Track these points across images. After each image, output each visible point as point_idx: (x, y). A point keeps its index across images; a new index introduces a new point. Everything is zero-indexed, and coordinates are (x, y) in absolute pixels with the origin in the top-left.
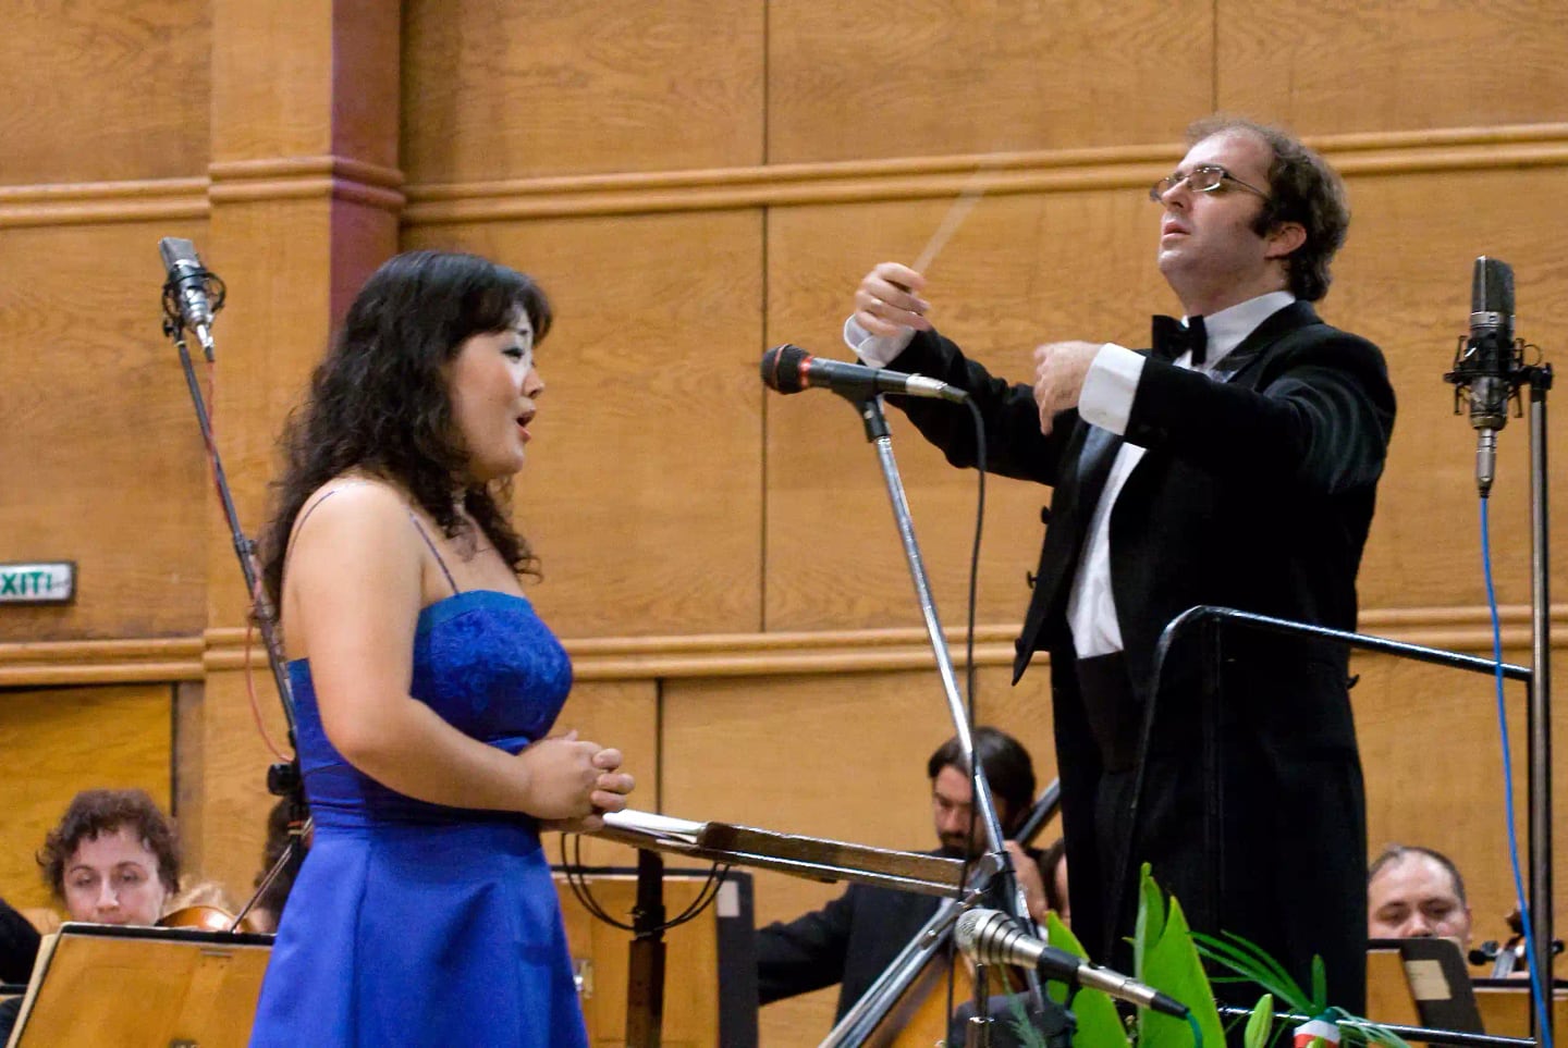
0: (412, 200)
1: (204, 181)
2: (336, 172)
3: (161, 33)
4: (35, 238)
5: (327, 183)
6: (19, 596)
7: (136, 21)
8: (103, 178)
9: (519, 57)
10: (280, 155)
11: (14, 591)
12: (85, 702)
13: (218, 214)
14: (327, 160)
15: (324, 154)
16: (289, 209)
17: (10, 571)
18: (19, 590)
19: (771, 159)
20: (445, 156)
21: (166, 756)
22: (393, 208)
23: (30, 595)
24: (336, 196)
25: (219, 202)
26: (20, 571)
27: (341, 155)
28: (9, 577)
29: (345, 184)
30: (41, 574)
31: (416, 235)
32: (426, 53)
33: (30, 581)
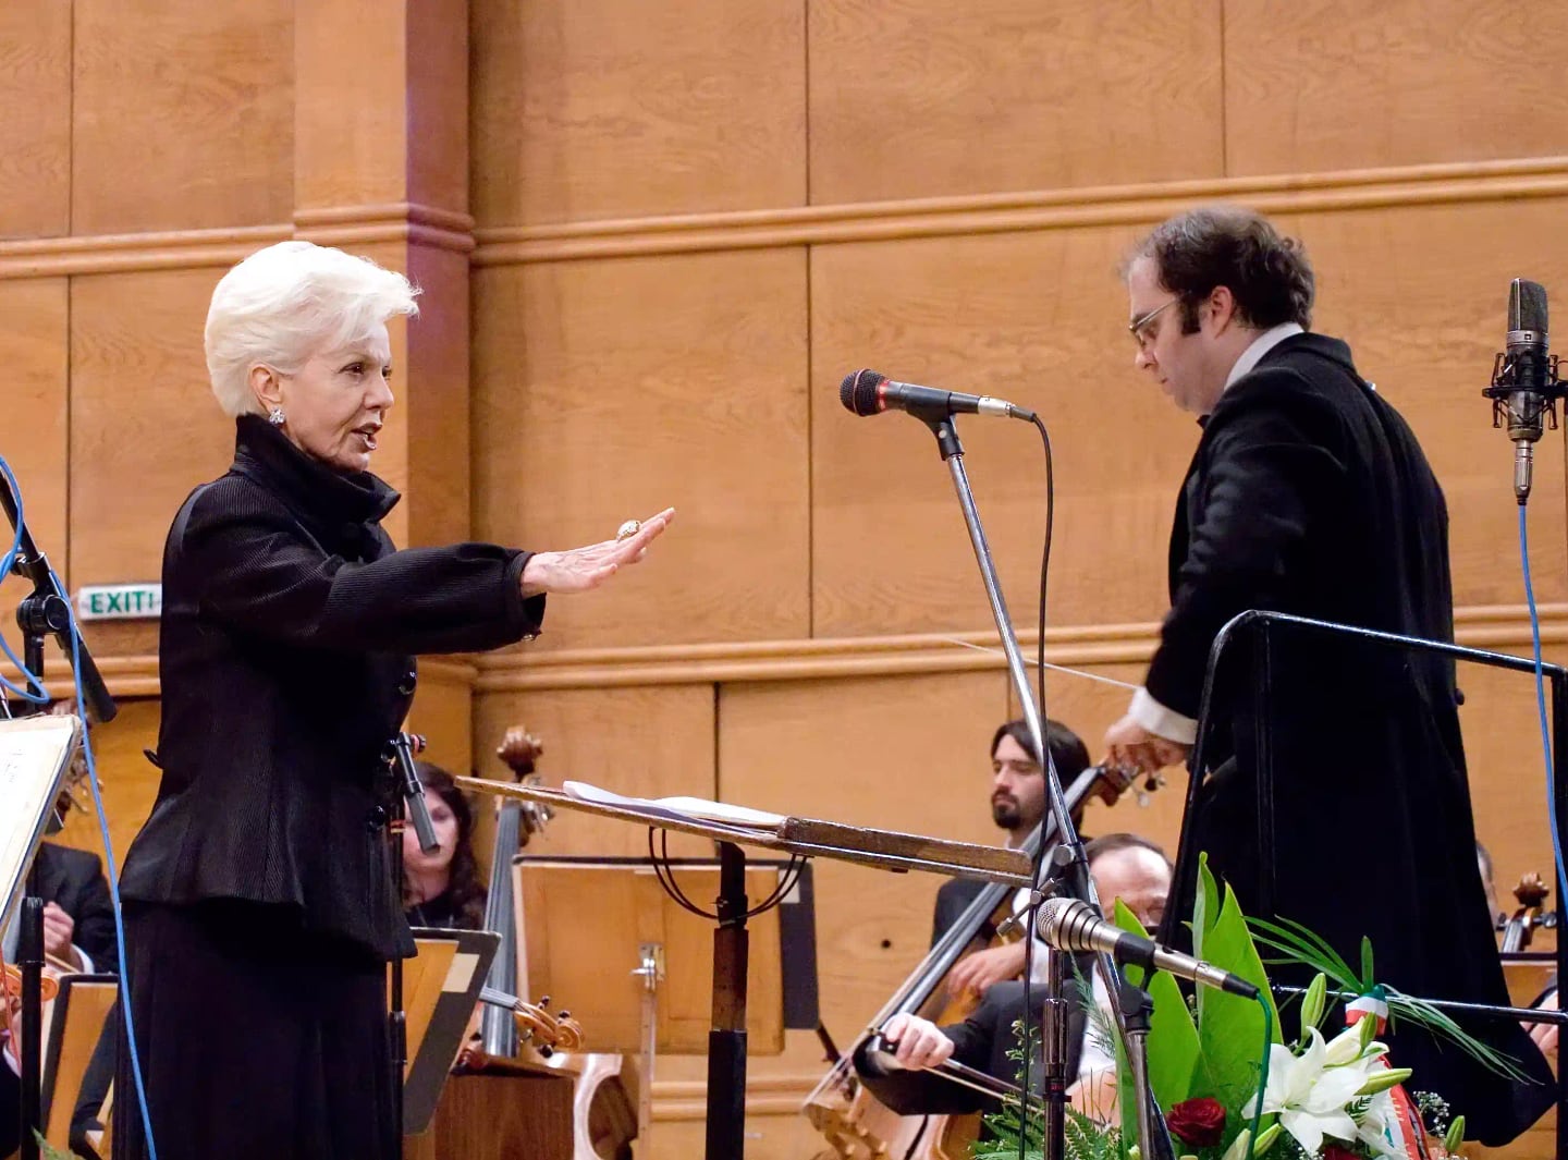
0: (481, 243)
1: (290, 228)
2: (411, 218)
3: (248, 91)
4: (132, 282)
5: (404, 228)
6: (124, 614)
7: (223, 80)
9: (578, 108)
10: (359, 202)
11: (119, 609)
14: (403, 207)
15: (402, 201)
17: (114, 591)
18: (123, 608)
19: (812, 201)
20: (510, 205)
22: (465, 251)
23: (133, 612)
24: (412, 240)
26: (123, 590)
27: (415, 202)
28: (114, 596)
29: (418, 229)
30: (143, 593)
31: (485, 274)
32: (492, 107)
33: (133, 600)
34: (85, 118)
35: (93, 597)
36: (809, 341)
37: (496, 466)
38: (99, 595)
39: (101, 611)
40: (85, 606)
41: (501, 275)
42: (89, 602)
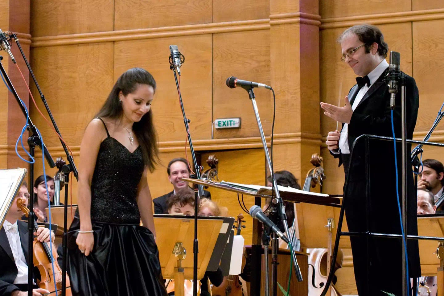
0: (323, 23)
1: (268, 20)
2: (301, 16)
4: (228, 35)
5: (299, 19)
6: (227, 127)
8: (245, 20)
10: (287, 12)
11: (226, 126)
12: (246, 153)
13: (272, 28)
14: (298, 13)
15: (299, 12)
16: (289, 26)
17: (224, 120)
18: (227, 125)
19: (413, 10)
20: (332, 12)
21: (264, 166)
22: (318, 25)
23: (229, 126)
24: (301, 22)
25: (272, 25)
26: (227, 120)
27: (302, 12)
28: (224, 122)
29: (303, 20)
30: (232, 121)
31: (325, 32)
33: (229, 123)
35: (219, 122)
36: (412, 49)
37: (328, 85)
38: (221, 121)
39: (221, 126)
40: (217, 124)
41: (329, 31)
42: (218, 123)
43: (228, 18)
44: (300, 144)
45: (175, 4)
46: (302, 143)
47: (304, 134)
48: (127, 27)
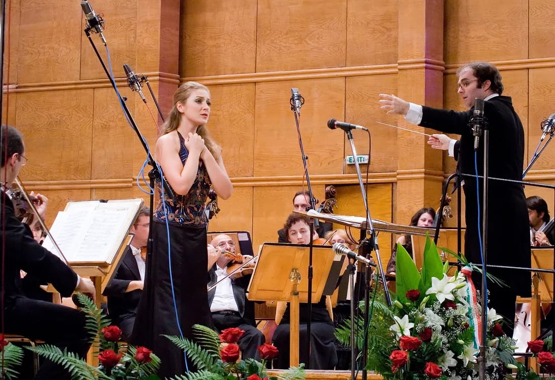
0: (446, 68)
1: (397, 65)
2: (426, 62)
3: (389, 30)
4: (361, 78)
5: (424, 65)
7: (383, 27)
8: (375, 64)
9: (472, 34)
10: (413, 58)
12: (373, 187)
13: (400, 72)
14: (424, 59)
16: (415, 71)
19: (529, 58)
20: (455, 60)
21: (391, 200)
22: (442, 71)
23: (359, 162)
25: (400, 70)
27: (427, 58)
29: (428, 65)
30: (362, 157)
31: (449, 76)
32: (451, 34)
33: (359, 159)
34: (350, 37)
35: (350, 158)
36: (528, 93)
39: (351, 162)
40: (348, 161)
41: (452, 76)
43: (361, 63)
44: (423, 180)
45: (312, 49)
46: (425, 178)
47: (427, 170)
48: (268, 69)
